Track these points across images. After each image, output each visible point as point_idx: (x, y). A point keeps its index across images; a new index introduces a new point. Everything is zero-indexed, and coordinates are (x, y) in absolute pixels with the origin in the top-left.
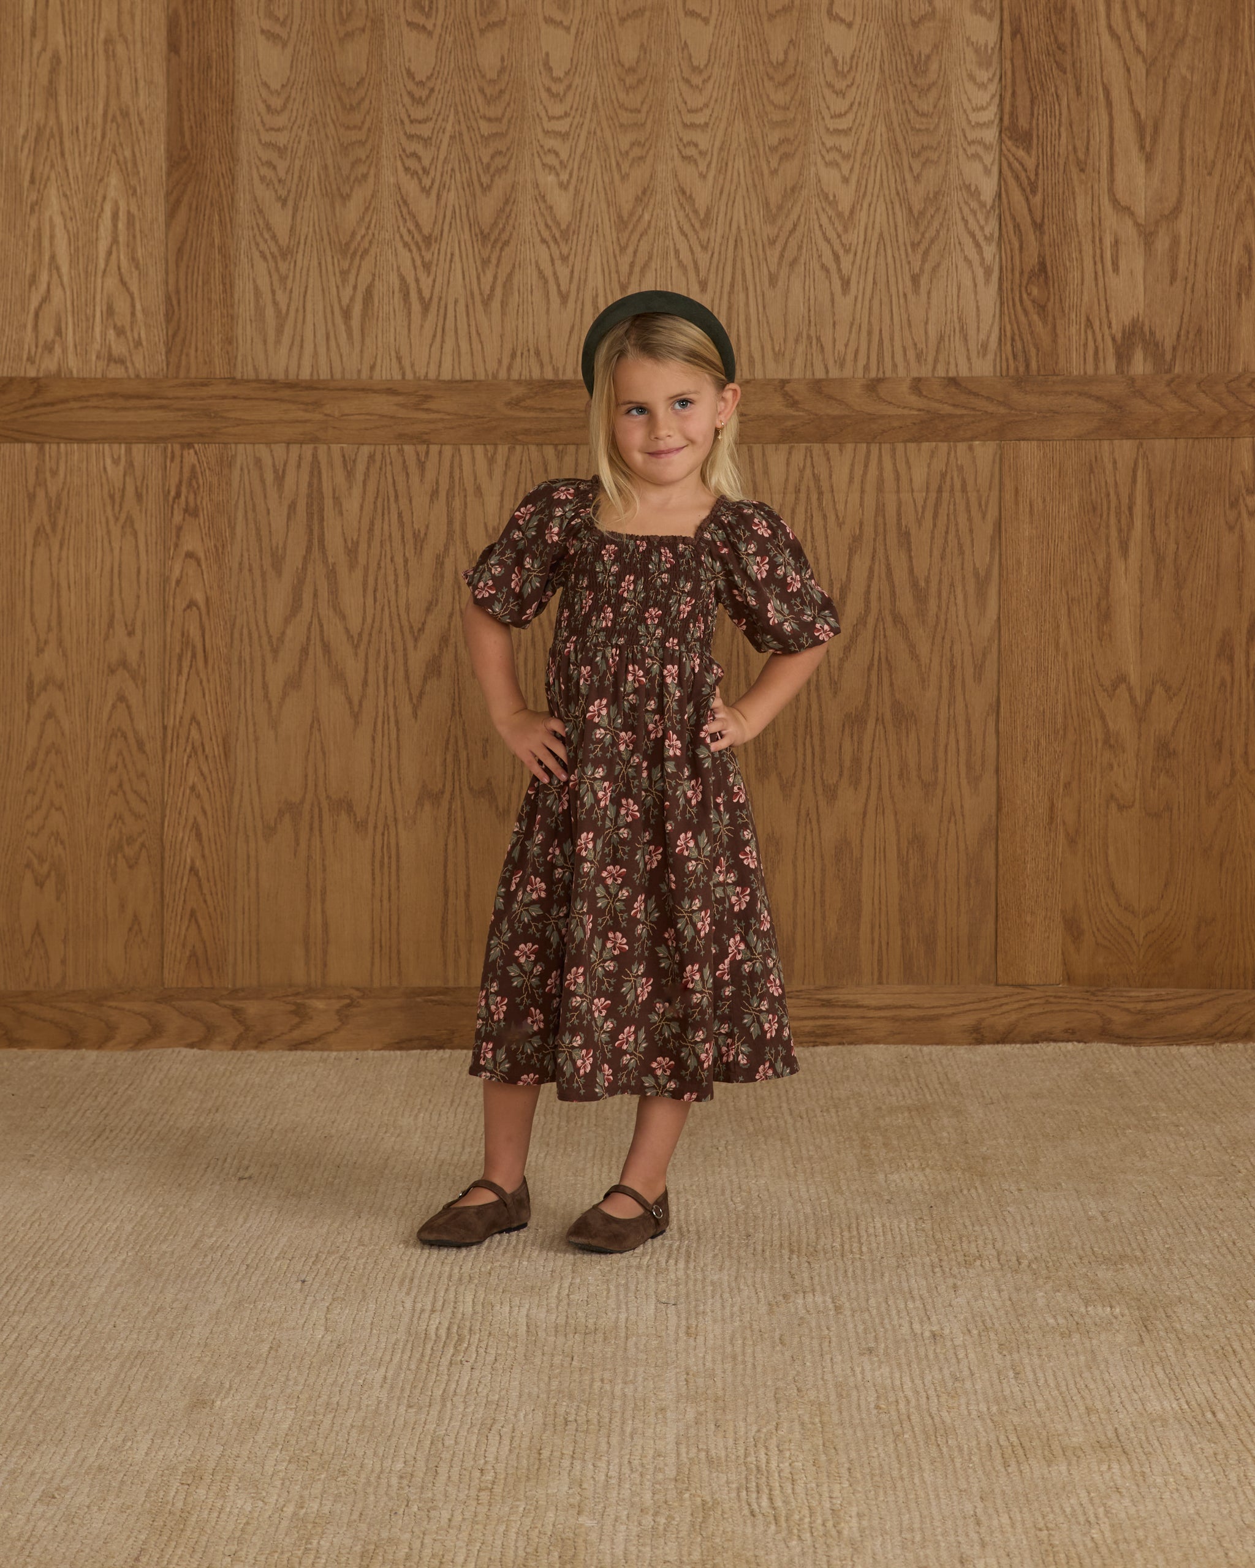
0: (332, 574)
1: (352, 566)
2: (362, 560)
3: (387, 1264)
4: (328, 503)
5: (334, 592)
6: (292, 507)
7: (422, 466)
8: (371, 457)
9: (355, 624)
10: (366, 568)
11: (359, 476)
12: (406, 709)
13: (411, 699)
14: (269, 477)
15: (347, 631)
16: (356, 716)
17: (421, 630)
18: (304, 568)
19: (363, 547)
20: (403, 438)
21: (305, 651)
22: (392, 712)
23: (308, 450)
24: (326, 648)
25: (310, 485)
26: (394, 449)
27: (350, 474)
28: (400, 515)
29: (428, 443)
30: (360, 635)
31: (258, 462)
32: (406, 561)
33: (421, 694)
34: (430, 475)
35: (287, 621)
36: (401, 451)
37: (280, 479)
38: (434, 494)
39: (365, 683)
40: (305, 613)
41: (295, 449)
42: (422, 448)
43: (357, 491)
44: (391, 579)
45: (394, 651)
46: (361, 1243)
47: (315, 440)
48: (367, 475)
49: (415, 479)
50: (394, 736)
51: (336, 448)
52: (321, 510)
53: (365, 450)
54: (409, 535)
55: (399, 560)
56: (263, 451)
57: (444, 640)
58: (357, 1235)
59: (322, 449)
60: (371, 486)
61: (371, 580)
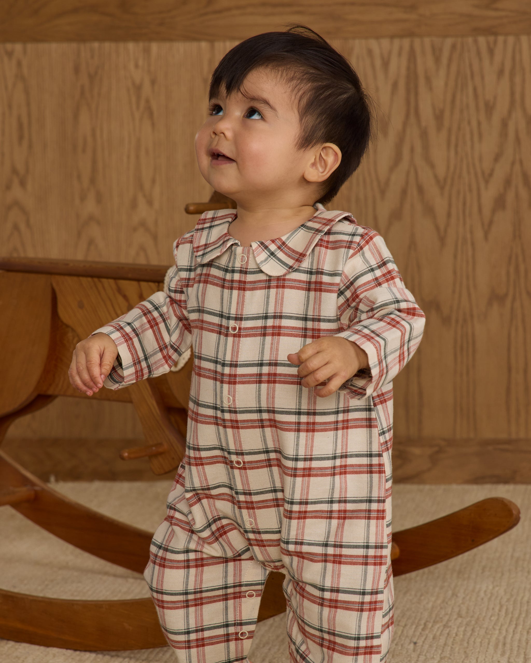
0: (424, 135)
1: (439, 127)
2: (446, 123)
3: (482, 632)
4: (422, 81)
5: (426, 147)
6: (395, 85)
7: (491, 52)
8: (454, 47)
9: (441, 171)
10: (450, 130)
11: (444, 61)
12: (479, 234)
13: (483, 225)
14: (378, 63)
15: (436, 177)
16: (442, 240)
17: (491, 175)
18: (404, 130)
19: (447, 114)
20: (477, 31)
21: (404, 192)
22: (468, 236)
23: (406, 42)
24: (420, 190)
25: (408, 69)
26: (470, 40)
27: (437, 60)
28: (475, 89)
29: (496, 34)
30: (445, 180)
31: (370, 52)
32: (479, 123)
34: (498, 58)
35: (392, 169)
36: (476, 42)
37: (386, 64)
38: (501, 73)
39: (449, 215)
40: (404, 165)
41: (397, 42)
42: (491, 39)
43: (442, 72)
44: (468, 137)
45: (470, 190)
46: (459, 615)
47: (411, 34)
48: (450, 60)
49: (486, 62)
50: (470, 253)
51: (427, 41)
52: (416, 87)
53: (449, 42)
54: (482, 105)
55: (474, 123)
56: (373, 44)
57: (508, 182)
58: (456, 610)
59: (417, 42)
60: (454, 68)
61: (453, 139)
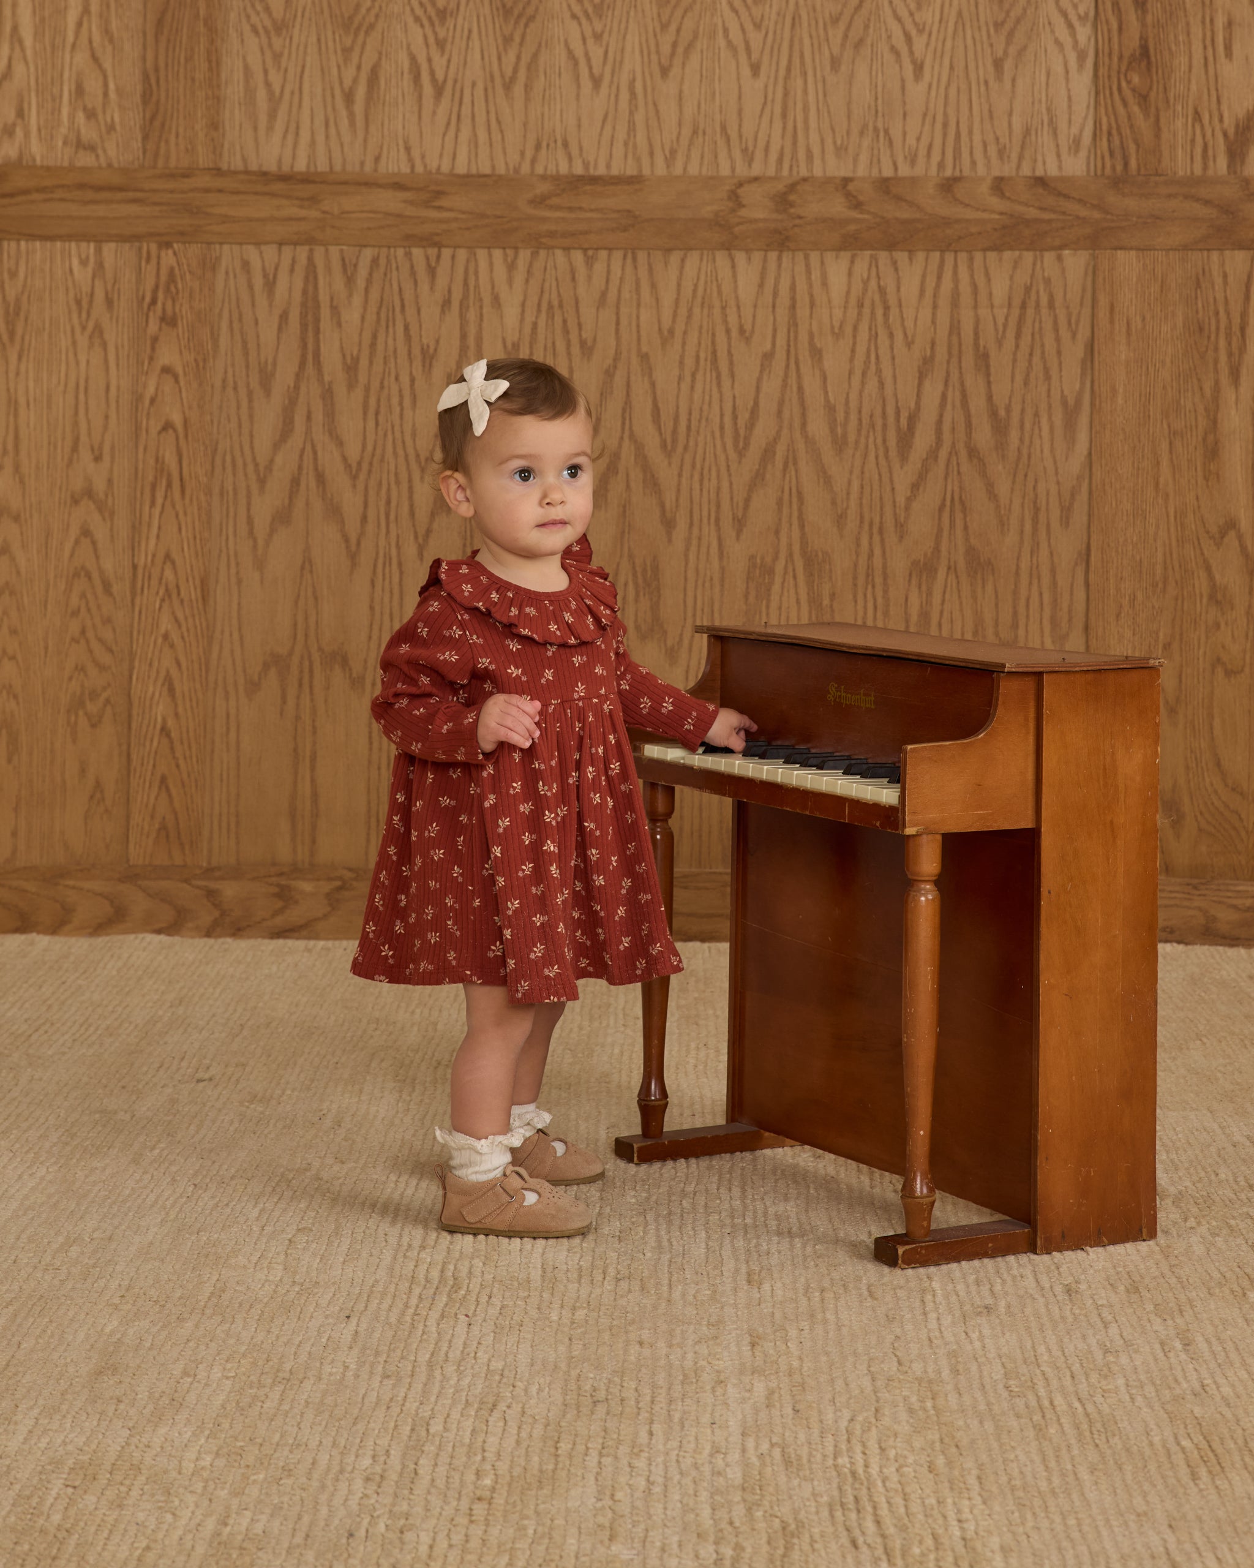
0: (328, 394)
1: (351, 386)
2: (362, 378)
4: (325, 312)
5: (330, 414)
6: (284, 317)
7: (432, 271)
8: (375, 261)
9: (353, 451)
10: (367, 389)
11: (361, 283)
12: (410, 550)
13: (416, 537)
14: (258, 282)
15: (345, 459)
16: (353, 558)
18: (297, 387)
19: (364, 363)
20: (411, 240)
21: (295, 482)
22: (394, 552)
23: (302, 252)
24: (321, 479)
25: (305, 292)
26: (400, 252)
27: (350, 281)
28: (406, 328)
29: (439, 246)
30: (359, 464)
31: (246, 265)
32: (413, 380)
33: (429, 531)
34: (442, 281)
35: (276, 446)
36: (408, 255)
37: (270, 285)
38: (446, 303)
39: (364, 519)
40: (297, 439)
41: (287, 251)
42: (432, 252)
43: (357, 300)
44: (395, 400)
45: (398, 482)
47: (310, 241)
48: (369, 281)
49: (424, 287)
50: (396, 579)
51: (334, 251)
52: (317, 320)
53: (368, 253)
54: (416, 351)
55: (405, 380)
56: (251, 253)
59: (319, 251)
60: (374, 294)
61: (372, 401)
